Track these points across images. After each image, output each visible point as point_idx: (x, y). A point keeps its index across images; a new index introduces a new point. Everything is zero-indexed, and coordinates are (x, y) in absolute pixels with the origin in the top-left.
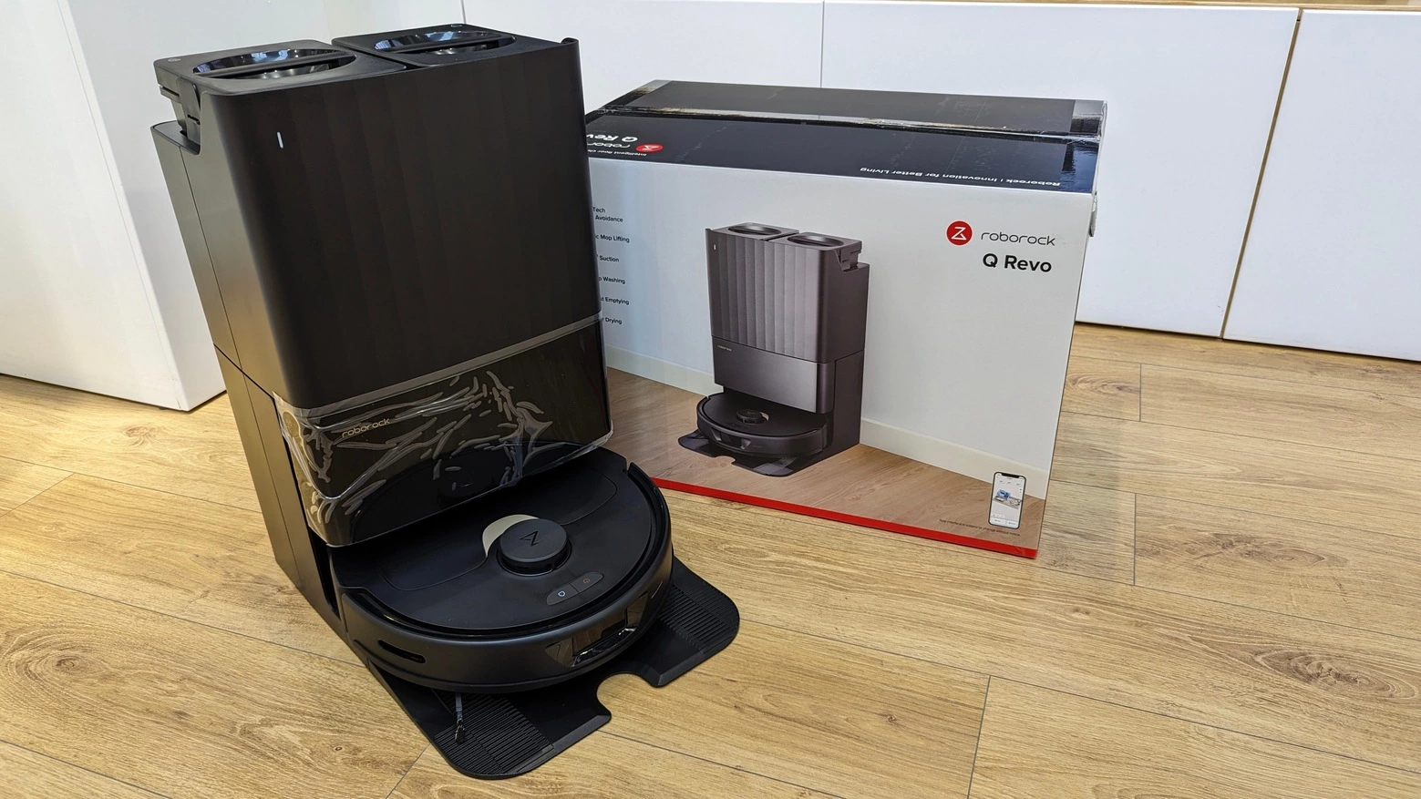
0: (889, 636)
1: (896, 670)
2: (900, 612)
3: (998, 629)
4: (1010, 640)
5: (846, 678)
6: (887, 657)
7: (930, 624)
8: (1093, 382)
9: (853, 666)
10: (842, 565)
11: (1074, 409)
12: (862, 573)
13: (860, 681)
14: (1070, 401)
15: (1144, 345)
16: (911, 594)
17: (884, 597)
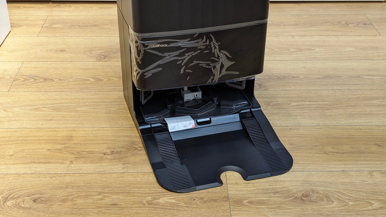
0: (356, 121)
1: (368, 131)
2: (353, 113)
5: (354, 136)
6: (361, 127)
7: (367, 114)
8: (353, 23)
9: (353, 132)
10: (321, 102)
11: (355, 34)
12: (330, 103)
13: (359, 136)
14: (351, 31)
15: (360, 7)
16: (352, 106)
17: (344, 109)
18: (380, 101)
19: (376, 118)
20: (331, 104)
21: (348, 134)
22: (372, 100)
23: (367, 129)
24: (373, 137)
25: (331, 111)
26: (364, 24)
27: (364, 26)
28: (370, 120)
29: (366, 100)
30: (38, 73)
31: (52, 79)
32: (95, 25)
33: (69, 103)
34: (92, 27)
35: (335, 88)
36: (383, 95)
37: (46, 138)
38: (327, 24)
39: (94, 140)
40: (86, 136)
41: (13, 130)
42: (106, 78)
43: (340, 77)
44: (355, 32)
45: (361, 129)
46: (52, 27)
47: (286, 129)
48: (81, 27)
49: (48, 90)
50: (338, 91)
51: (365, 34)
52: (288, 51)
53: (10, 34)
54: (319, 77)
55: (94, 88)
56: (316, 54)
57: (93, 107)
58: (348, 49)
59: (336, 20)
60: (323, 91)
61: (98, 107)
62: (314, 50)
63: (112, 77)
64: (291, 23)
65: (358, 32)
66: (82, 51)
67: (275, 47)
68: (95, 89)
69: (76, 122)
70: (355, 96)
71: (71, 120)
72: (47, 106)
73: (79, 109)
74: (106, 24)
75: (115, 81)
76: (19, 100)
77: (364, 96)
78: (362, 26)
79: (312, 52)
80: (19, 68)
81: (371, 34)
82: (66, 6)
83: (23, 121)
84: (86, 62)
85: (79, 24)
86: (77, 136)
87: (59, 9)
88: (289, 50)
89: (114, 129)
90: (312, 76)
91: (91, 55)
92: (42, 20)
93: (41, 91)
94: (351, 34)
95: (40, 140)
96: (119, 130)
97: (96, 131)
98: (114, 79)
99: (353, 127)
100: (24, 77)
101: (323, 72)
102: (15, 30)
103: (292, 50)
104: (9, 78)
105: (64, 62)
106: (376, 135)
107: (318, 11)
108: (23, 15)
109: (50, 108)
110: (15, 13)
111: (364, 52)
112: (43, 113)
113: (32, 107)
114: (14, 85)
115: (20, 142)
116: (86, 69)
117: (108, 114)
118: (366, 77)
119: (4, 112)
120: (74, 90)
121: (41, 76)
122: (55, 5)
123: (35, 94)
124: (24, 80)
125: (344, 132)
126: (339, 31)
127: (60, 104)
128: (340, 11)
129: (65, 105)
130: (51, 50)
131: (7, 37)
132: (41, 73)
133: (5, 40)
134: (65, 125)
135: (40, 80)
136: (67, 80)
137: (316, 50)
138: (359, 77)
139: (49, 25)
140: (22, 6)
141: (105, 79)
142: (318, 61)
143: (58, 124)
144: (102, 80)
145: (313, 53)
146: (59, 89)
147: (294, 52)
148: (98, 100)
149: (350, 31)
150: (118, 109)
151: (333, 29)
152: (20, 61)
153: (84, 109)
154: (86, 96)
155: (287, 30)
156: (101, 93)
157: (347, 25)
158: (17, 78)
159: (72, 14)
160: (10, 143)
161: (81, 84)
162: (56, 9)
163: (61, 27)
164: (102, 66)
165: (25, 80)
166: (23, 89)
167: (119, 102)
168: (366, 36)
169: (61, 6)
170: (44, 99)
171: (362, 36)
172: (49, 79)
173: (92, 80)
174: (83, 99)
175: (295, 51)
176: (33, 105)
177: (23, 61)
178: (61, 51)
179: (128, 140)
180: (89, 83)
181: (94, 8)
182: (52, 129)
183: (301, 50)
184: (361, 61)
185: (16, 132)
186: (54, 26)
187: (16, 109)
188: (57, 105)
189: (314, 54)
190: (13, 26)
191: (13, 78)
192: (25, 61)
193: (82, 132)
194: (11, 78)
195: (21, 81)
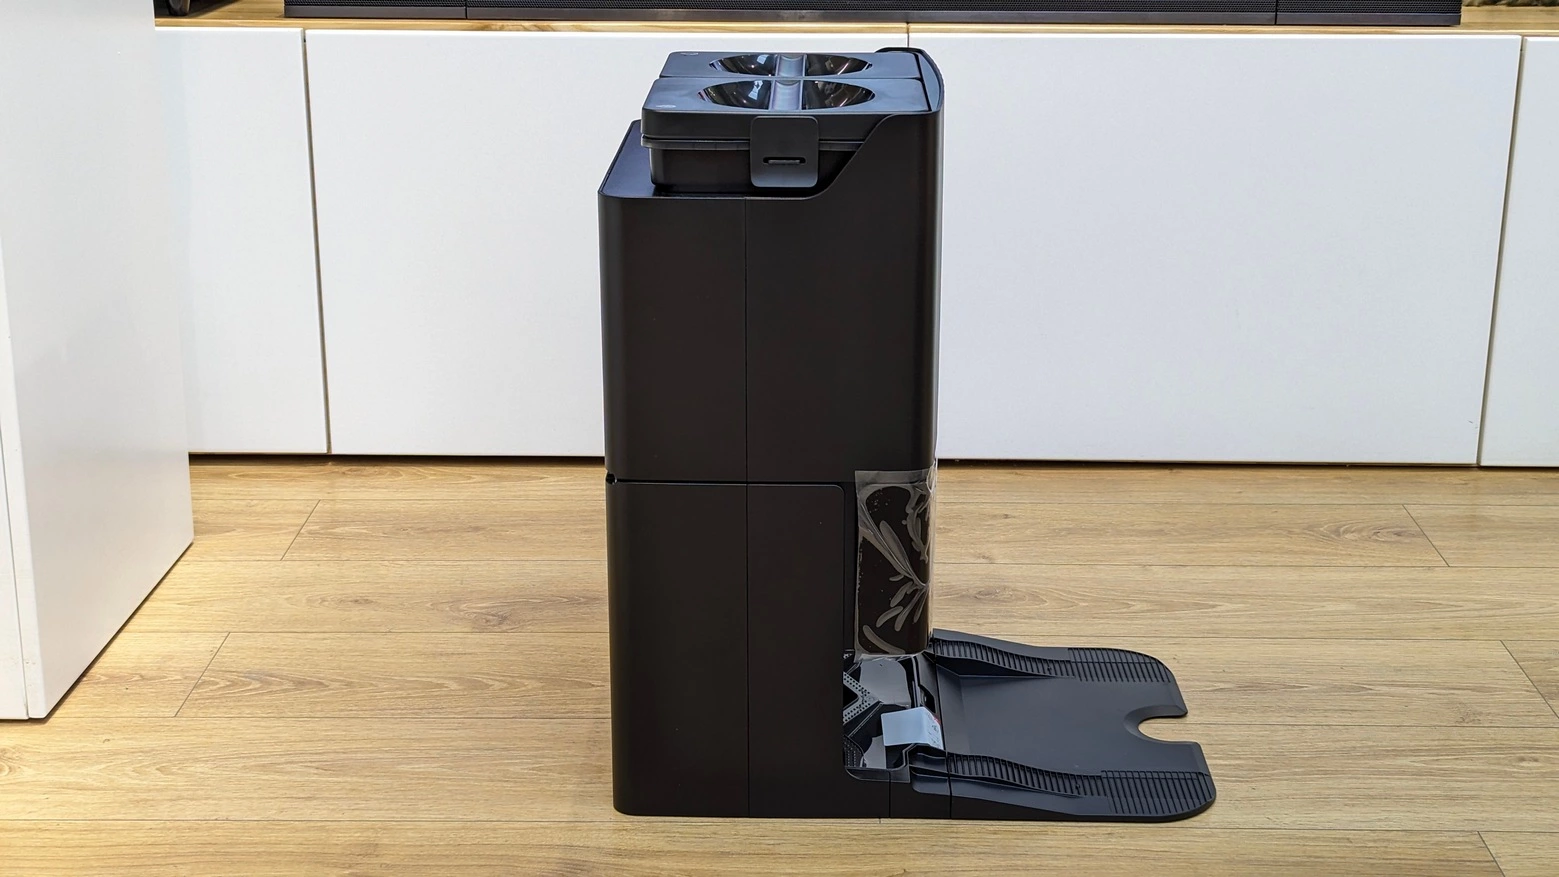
0: (1335, 815)
1: (1370, 844)
2: (1327, 792)
3: (1453, 789)
4: (1472, 797)
5: (1321, 860)
6: (1351, 834)
7: (1373, 797)
8: (1360, 531)
9: (1318, 848)
10: (1219, 758)
11: (1362, 564)
12: (1251, 762)
13: (1338, 860)
14: (1350, 555)
15: (1390, 483)
16: (1326, 773)
17: (1297, 780)
18: (1423, 758)
19: (1404, 809)
20: (1256, 766)
21: (1304, 852)
22: (1396, 755)
23: (1370, 841)
24: (1388, 862)
25: (1253, 785)
26: (1398, 534)
27: (1395, 538)
28: (1384, 815)
29: (1376, 756)
30: (277, 665)
31: (321, 684)
32: (477, 529)
33: (372, 752)
34: (465, 534)
35: (1273, 720)
36: (1436, 743)
37: (290, 849)
38: (1268, 531)
39: (447, 856)
40: (421, 846)
41: (184, 824)
42: (501, 681)
43: (1294, 687)
44: (1361, 556)
45: (1348, 839)
46: (331, 534)
47: (1094, 835)
48: (428, 532)
49: (305, 714)
50: (1281, 728)
51: (1398, 564)
52: (1124, 610)
53: (189, 553)
54: (1222, 686)
55: (459, 709)
56: (1219, 620)
57: (452, 762)
58: (1330, 607)
59: (1300, 521)
60: (1231, 727)
61: (468, 763)
62: (1214, 606)
63: (521, 677)
64: (1142, 527)
65: (1374, 557)
66: (427, 602)
67: (1081, 595)
68: (460, 713)
69: (393, 806)
70: (1338, 745)
71: (377, 799)
72: (302, 758)
73: (401, 768)
74: (512, 525)
75: (528, 691)
76: (209, 740)
77: (1370, 743)
78: (1389, 540)
79: (1206, 613)
80: (216, 650)
81: (1418, 564)
82: (380, 474)
83: (220, 799)
84: (438, 635)
85: (422, 526)
86: (394, 845)
87: (358, 481)
88: (1129, 606)
89: (517, 825)
90: (1198, 683)
91: (455, 614)
92: (300, 512)
93: (283, 715)
94: (1349, 563)
95: (270, 854)
96: (532, 828)
97: (458, 829)
98: (526, 682)
99: (1323, 832)
100: (228, 675)
101: (1239, 672)
102: (205, 543)
103: (1138, 606)
104: (179, 677)
105: (363, 635)
106: (1398, 857)
107: (1240, 492)
108: (236, 497)
109: (309, 764)
110: (211, 493)
111: (1386, 617)
112: (286, 778)
113: (252, 762)
114: (196, 700)
115: (208, 858)
116: (434, 655)
117: (499, 784)
118: (1385, 689)
119: (158, 773)
120: (393, 714)
121: (285, 673)
122: (344, 468)
123: (263, 724)
124: (228, 686)
125: (1286, 848)
126: (1305, 553)
127: (344, 753)
128: (1317, 493)
129: (359, 755)
130: (323, 600)
131: (179, 563)
132: (285, 665)
133: (173, 571)
134: (357, 812)
135: (281, 684)
136: (372, 685)
137: (1218, 609)
138: (1359, 688)
139: (323, 529)
140: (233, 473)
141: (497, 683)
142: (1224, 640)
143: (333, 810)
144: (488, 686)
145: (1210, 617)
146: (342, 710)
147: (1143, 612)
148: (468, 743)
149: (1343, 552)
150: (533, 769)
151: (1286, 546)
152: (220, 630)
153: (421, 767)
154: (431, 731)
155: (1128, 546)
156: (480, 722)
157: (1339, 535)
158: (207, 679)
159: (399, 495)
160: (176, 860)
161: (418, 697)
162: (348, 481)
163: (361, 534)
164: (489, 646)
165: (234, 684)
166: (225, 710)
167: (538, 749)
168: (1401, 569)
169: (365, 473)
170: (293, 739)
171: (1384, 569)
172: (310, 683)
173: (454, 686)
174: (419, 740)
175: (1148, 611)
176: (255, 757)
177: (230, 629)
178: (356, 601)
179: (560, 859)
180: (443, 693)
181: (477, 478)
182: (312, 824)
183: (1168, 607)
184: (1372, 642)
185: (197, 830)
186: (337, 530)
187: (199, 768)
188: (332, 756)
189: (1212, 619)
190: (200, 528)
191: (193, 679)
192: (234, 630)
193: (410, 834)
194: (186, 678)
195: (220, 688)
